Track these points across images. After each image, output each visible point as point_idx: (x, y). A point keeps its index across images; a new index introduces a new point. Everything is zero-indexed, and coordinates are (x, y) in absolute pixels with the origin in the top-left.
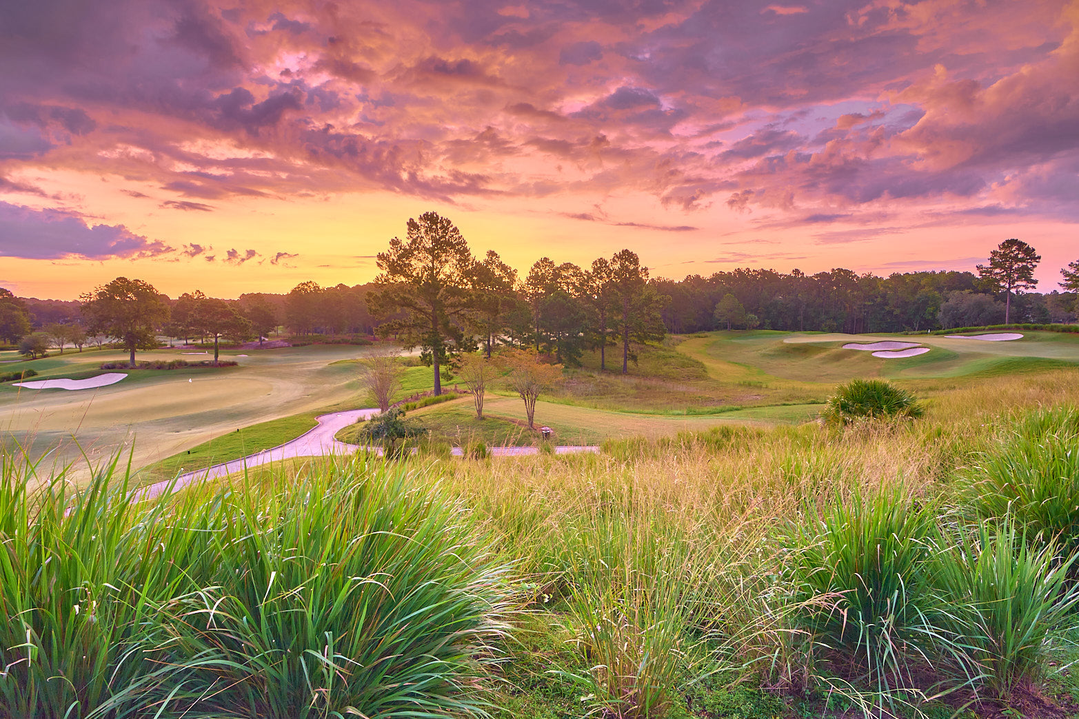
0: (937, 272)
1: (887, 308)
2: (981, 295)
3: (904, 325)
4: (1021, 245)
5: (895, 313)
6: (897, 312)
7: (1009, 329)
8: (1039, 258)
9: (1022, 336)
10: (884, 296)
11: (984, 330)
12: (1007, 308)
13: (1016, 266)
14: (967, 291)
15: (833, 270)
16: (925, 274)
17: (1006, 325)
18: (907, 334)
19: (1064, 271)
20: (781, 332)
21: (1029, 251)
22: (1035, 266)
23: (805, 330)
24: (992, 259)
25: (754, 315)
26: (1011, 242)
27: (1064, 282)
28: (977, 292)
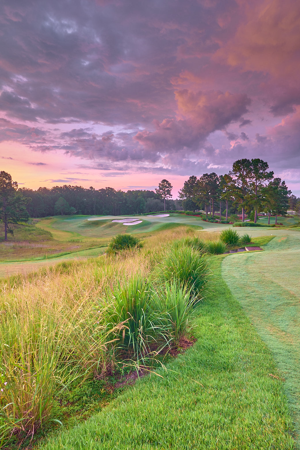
0: (143, 191)
1: (127, 205)
2: (157, 200)
3: (133, 212)
4: (167, 182)
6: (130, 206)
8: (172, 187)
9: (169, 215)
10: (125, 199)
11: (158, 213)
12: (164, 205)
13: (166, 189)
14: (153, 198)
15: (106, 188)
17: (165, 211)
18: (134, 215)
19: (179, 192)
20: (86, 215)
21: (169, 184)
22: (171, 190)
23: (96, 214)
24: (159, 186)
25: (73, 208)
26: (164, 181)
27: (179, 196)
28: (155, 199)
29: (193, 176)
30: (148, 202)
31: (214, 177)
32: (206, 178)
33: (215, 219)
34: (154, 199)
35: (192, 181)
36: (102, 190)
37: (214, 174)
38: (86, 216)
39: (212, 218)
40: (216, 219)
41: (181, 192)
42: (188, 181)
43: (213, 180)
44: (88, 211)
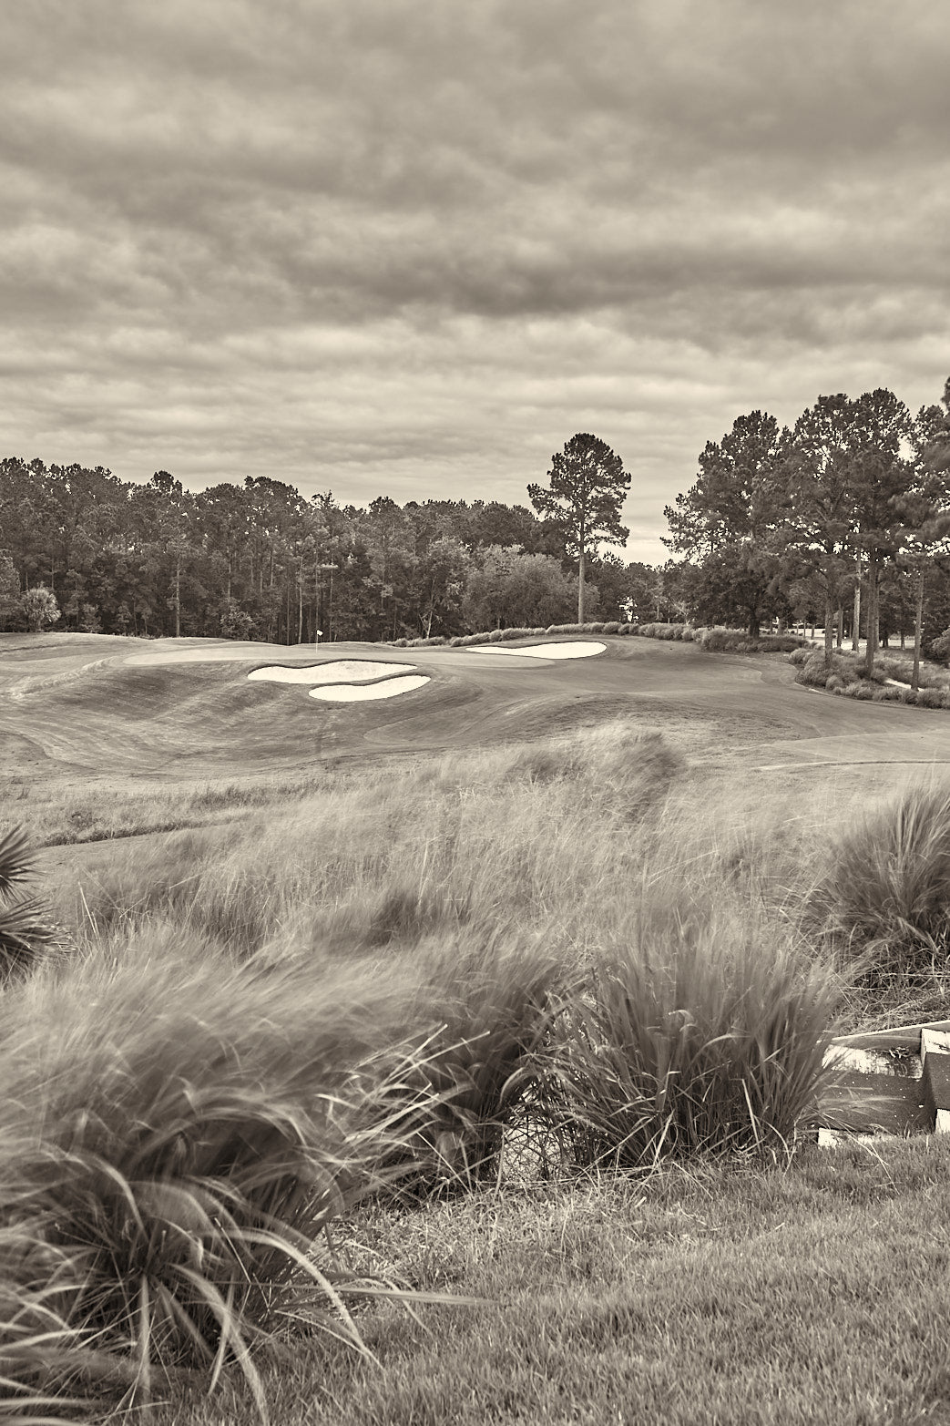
0: (469, 504)
1: (368, 582)
2: (540, 557)
3: (402, 625)
4: (600, 447)
5: (384, 595)
6: (387, 591)
7: (584, 631)
8: (629, 478)
9: (604, 648)
10: (360, 552)
11: (542, 634)
12: (583, 590)
13: (594, 493)
14: (516, 547)
15: (249, 480)
16: (446, 507)
17: (580, 624)
18: (404, 645)
19: (668, 512)
20: (120, 638)
21: (613, 464)
22: (624, 496)
23: (185, 633)
24: (554, 474)
25: (42, 592)
26: (583, 442)
27: (669, 536)
28: (529, 550)
29: (756, 415)
30: (490, 570)
31: (886, 418)
32: (837, 423)
33: (880, 682)
34: (521, 553)
35: (746, 442)
36: (224, 491)
37: (882, 397)
38: (124, 644)
39: (863, 675)
40: (890, 681)
41: (680, 511)
42: (727, 441)
43: (876, 436)
44: (139, 615)
